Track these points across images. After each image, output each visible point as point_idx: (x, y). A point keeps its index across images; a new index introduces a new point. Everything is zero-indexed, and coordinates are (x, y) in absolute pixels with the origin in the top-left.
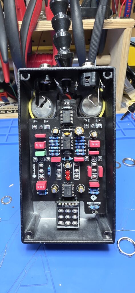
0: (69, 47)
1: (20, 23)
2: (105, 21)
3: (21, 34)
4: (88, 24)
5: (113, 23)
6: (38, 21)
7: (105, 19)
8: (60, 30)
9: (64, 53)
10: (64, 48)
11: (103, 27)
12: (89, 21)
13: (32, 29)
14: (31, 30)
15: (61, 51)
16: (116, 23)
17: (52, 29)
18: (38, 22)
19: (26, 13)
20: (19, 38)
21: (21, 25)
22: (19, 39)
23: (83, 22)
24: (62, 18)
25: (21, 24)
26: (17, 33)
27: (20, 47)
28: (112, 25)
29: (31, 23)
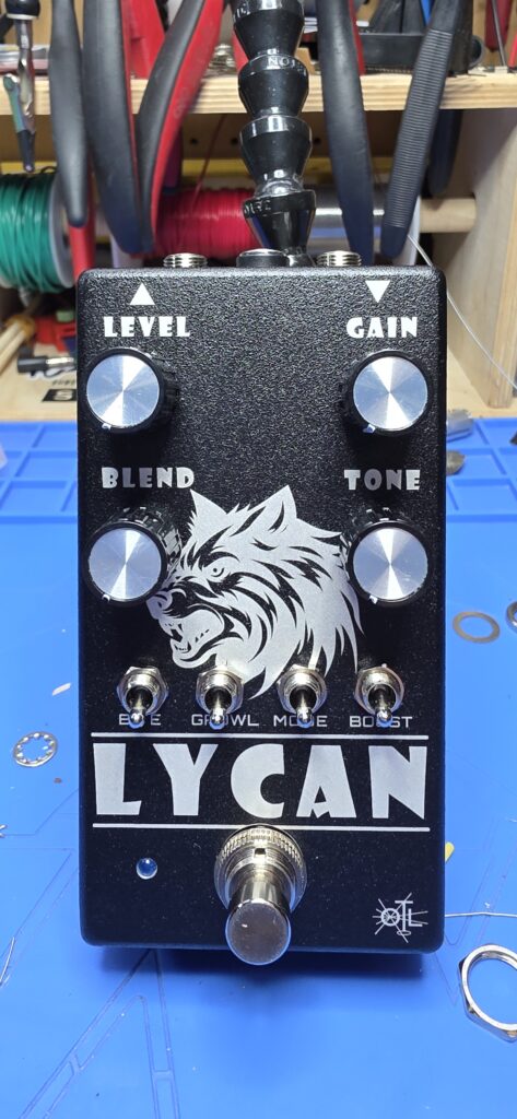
0: (299, 172)
1: (139, 86)
2: (450, 81)
3: (138, 126)
4: (388, 92)
5: (482, 89)
6: (203, 80)
7: (451, 74)
8: (268, 111)
9: (280, 192)
10: (279, 174)
11: (443, 102)
12: (392, 81)
13: (181, 107)
14: (178, 112)
15: (269, 185)
16: (492, 88)
17: (240, 108)
18: (202, 85)
19: (161, 52)
20: (130, 138)
21: (142, 95)
22: (130, 142)
23: (362, 84)
24: (278, 68)
25: (144, 88)
26: (122, 122)
27: (133, 170)
28: (478, 95)
29: (177, 86)
